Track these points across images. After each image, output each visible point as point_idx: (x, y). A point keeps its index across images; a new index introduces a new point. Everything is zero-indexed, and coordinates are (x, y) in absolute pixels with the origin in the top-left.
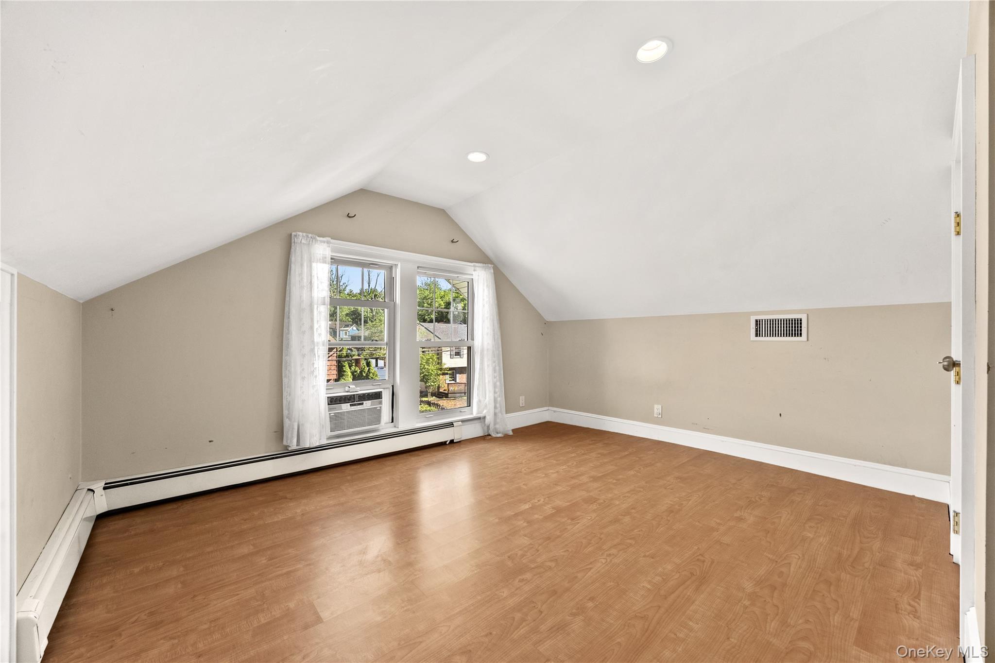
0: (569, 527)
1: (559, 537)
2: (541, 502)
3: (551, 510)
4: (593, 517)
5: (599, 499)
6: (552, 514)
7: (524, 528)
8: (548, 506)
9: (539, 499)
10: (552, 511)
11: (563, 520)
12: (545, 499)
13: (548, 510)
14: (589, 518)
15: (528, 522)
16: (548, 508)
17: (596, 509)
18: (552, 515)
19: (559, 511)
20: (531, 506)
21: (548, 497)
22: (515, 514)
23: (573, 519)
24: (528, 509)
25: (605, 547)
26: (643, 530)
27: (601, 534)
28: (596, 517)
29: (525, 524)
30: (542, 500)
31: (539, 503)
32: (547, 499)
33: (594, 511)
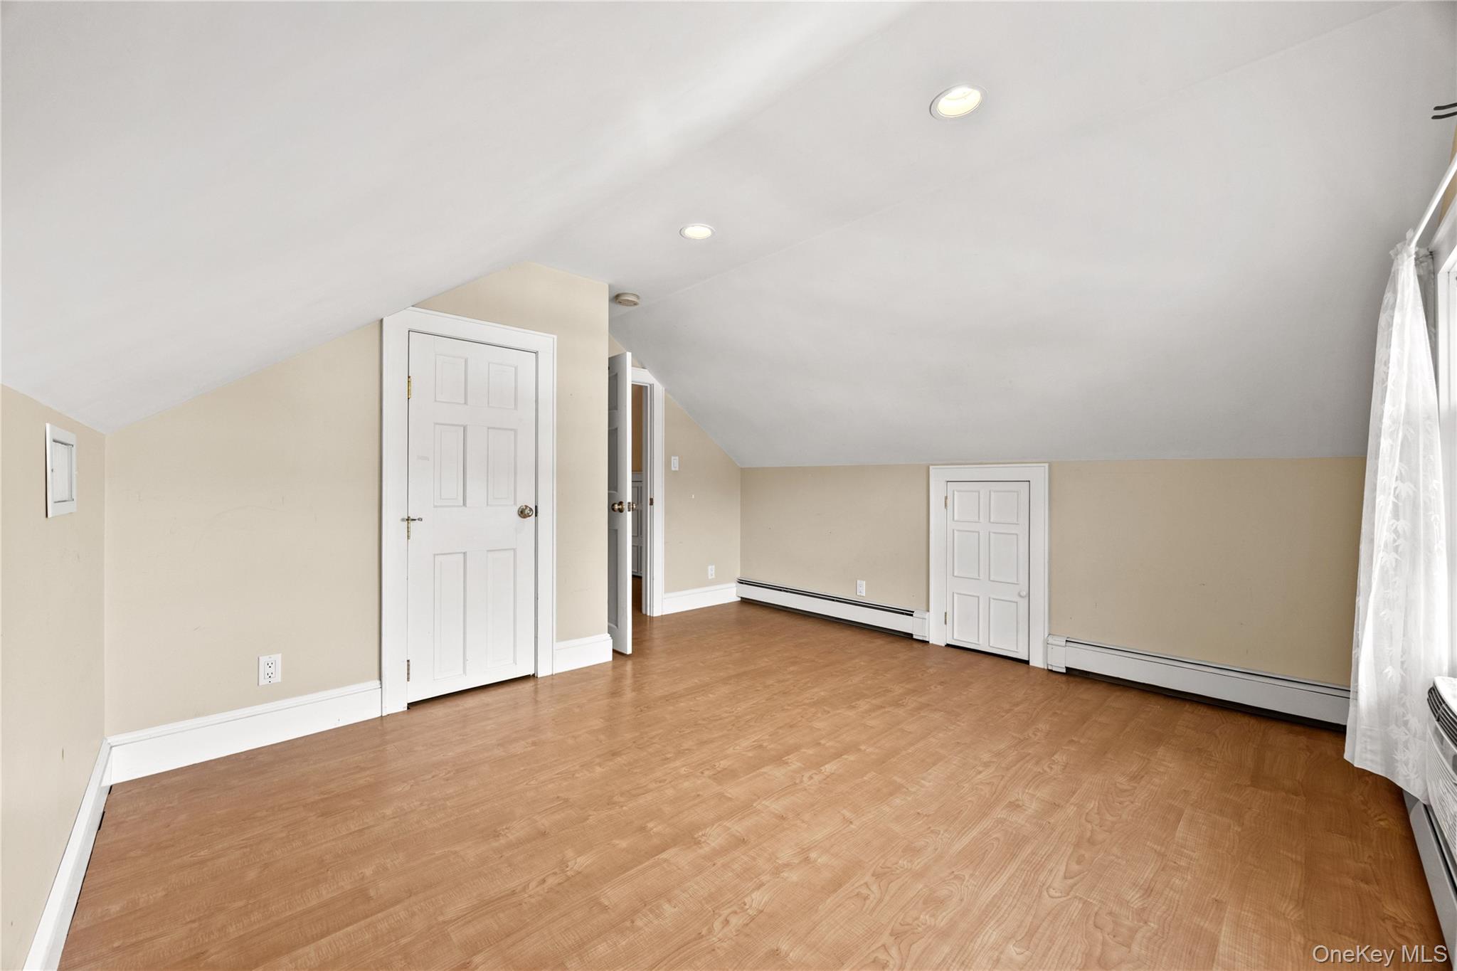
0: (767, 737)
1: (781, 728)
2: (807, 775)
3: (790, 761)
4: (732, 748)
5: (709, 777)
6: (789, 755)
7: (823, 738)
8: (794, 766)
9: (812, 781)
10: (789, 759)
11: (772, 746)
12: (802, 781)
13: (794, 762)
14: (738, 747)
15: (819, 744)
16: (795, 764)
17: (722, 760)
18: (788, 753)
19: (779, 759)
20: (822, 768)
21: (795, 784)
22: (842, 755)
23: (761, 746)
24: (826, 763)
25: (733, 718)
26: (677, 733)
27: (730, 730)
28: (727, 749)
29: (823, 742)
30: (805, 779)
31: (810, 773)
32: (797, 782)
33: (726, 757)
